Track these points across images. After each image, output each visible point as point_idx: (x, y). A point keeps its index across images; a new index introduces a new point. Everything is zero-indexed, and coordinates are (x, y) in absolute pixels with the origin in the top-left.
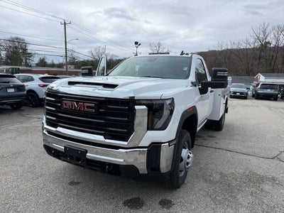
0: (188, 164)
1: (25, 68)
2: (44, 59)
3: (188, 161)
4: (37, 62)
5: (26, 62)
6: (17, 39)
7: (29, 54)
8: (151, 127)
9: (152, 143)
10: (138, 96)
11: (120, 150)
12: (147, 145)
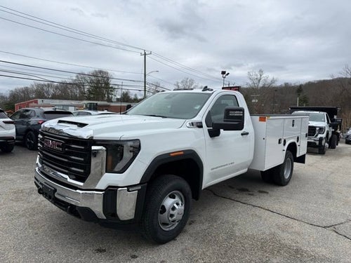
0: (172, 216)
1: (106, 103)
2: (127, 94)
3: (172, 212)
4: (119, 97)
5: (108, 97)
6: (101, 72)
7: (112, 88)
8: (110, 170)
9: (109, 187)
10: (98, 136)
11: (78, 191)
12: (103, 188)
